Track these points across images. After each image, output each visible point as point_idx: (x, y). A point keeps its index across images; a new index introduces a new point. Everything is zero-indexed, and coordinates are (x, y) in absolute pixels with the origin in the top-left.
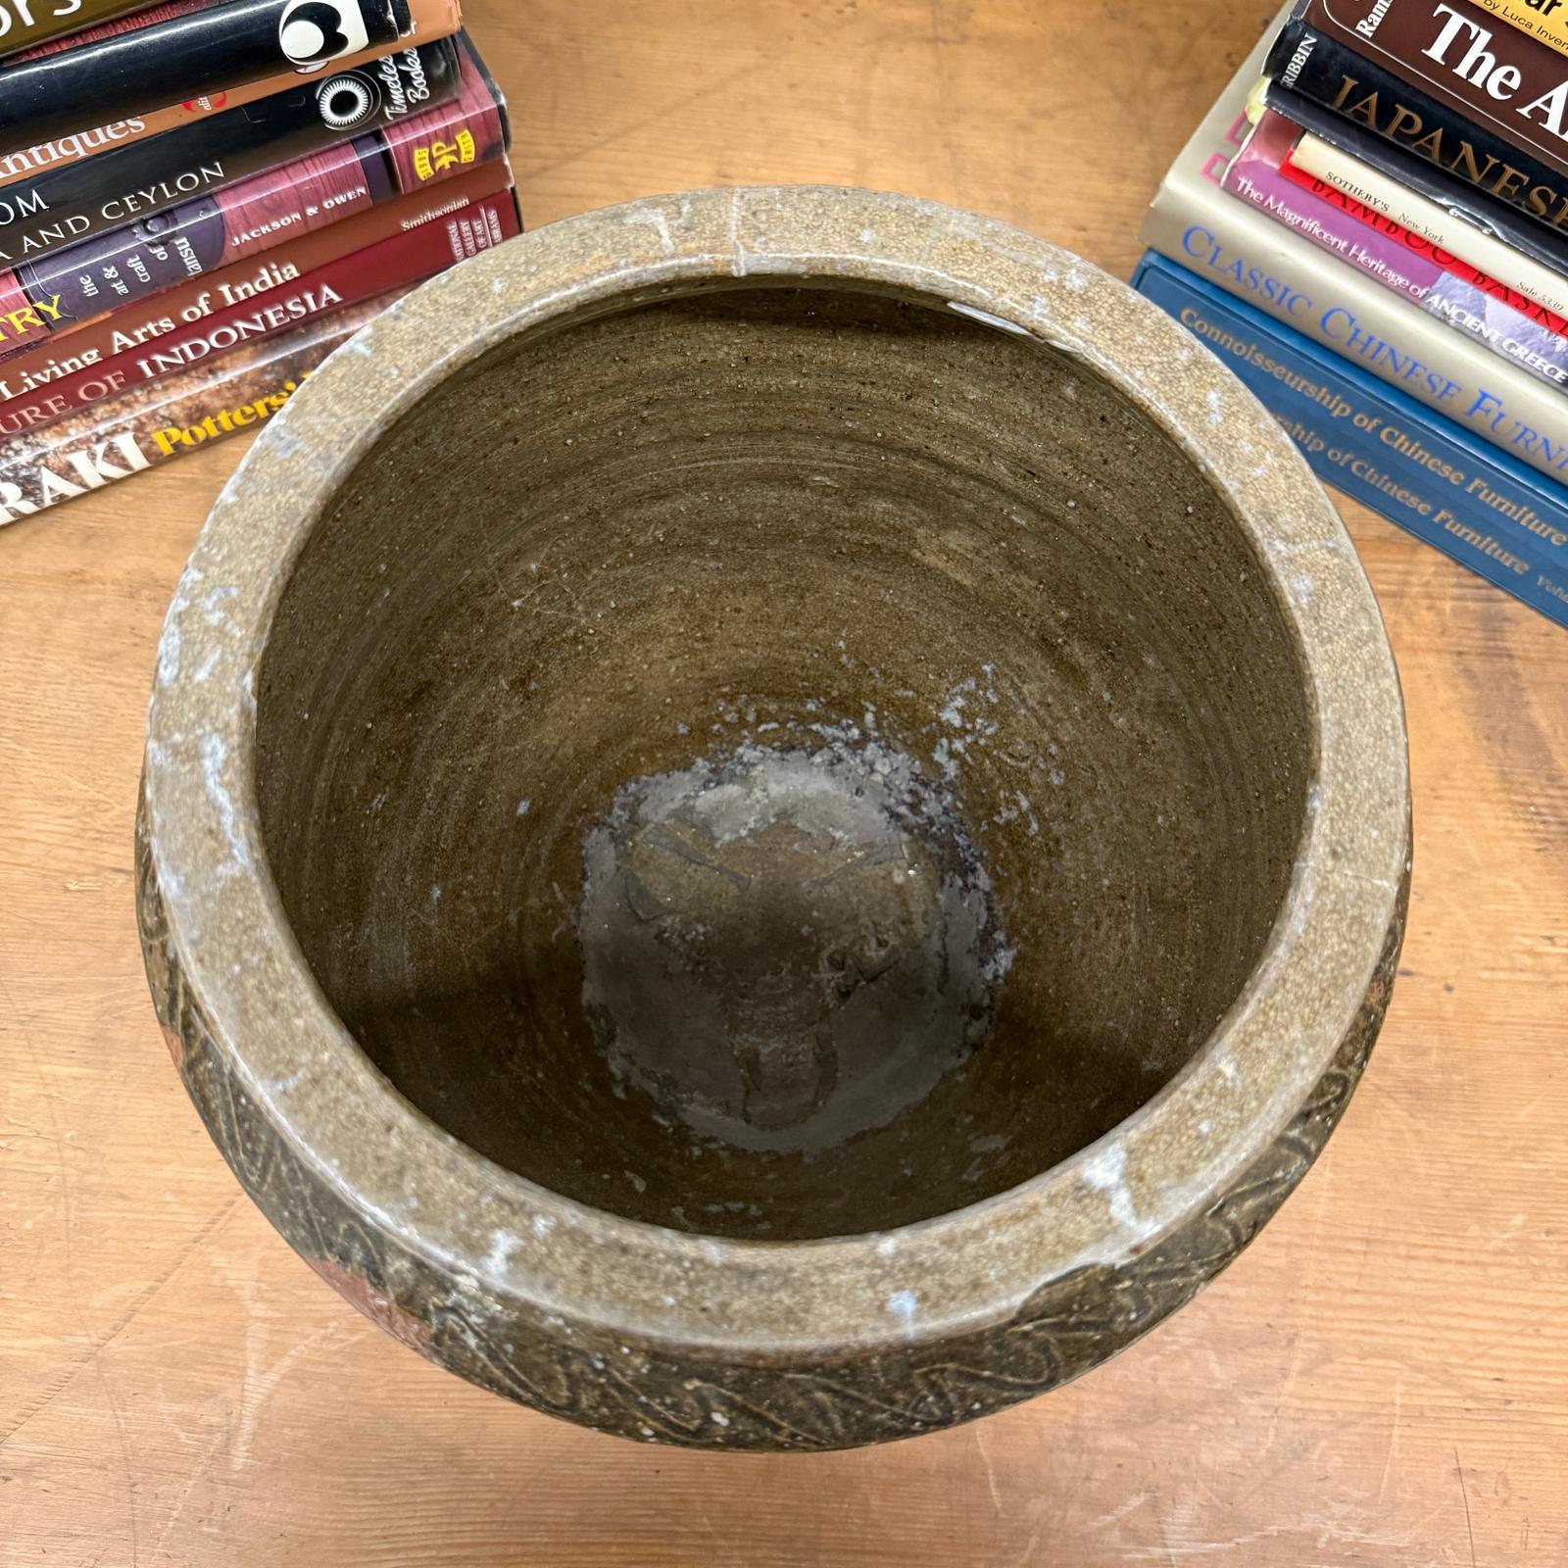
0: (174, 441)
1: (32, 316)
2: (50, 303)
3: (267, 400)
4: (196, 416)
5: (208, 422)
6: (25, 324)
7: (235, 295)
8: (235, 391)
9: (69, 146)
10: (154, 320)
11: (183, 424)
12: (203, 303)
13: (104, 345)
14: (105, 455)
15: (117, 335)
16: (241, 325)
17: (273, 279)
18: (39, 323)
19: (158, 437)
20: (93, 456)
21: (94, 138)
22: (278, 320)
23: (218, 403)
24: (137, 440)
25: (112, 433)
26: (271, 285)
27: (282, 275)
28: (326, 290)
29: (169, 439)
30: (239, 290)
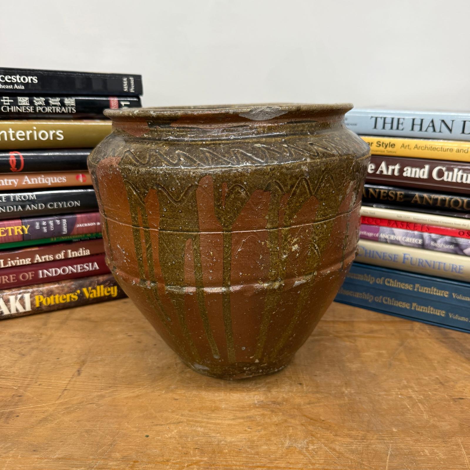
0: (41, 301)
1: (21, 230)
2: (26, 227)
3: (71, 294)
4: (50, 293)
5: (52, 297)
6: (18, 232)
7: (72, 255)
8: (62, 288)
9: (47, 180)
10: (49, 254)
11: (45, 295)
12: (63, 254)
13: (33, 258)
14: (20, 299)
15: (37, 256)
16: (70, 267)
17: (83, 253)
18: (21, 233)
19: (37, 298)
20: (16, 298)
21: (54, 180)
22: (81, 270)
23: (57, 291)
24: (31, 297)
25: (25, 293)
26: (82, 255)
27: (85, 253)
28: (96, 264)
29: (40, 299)
30: (73, 253)
